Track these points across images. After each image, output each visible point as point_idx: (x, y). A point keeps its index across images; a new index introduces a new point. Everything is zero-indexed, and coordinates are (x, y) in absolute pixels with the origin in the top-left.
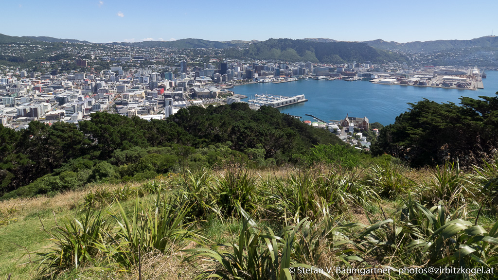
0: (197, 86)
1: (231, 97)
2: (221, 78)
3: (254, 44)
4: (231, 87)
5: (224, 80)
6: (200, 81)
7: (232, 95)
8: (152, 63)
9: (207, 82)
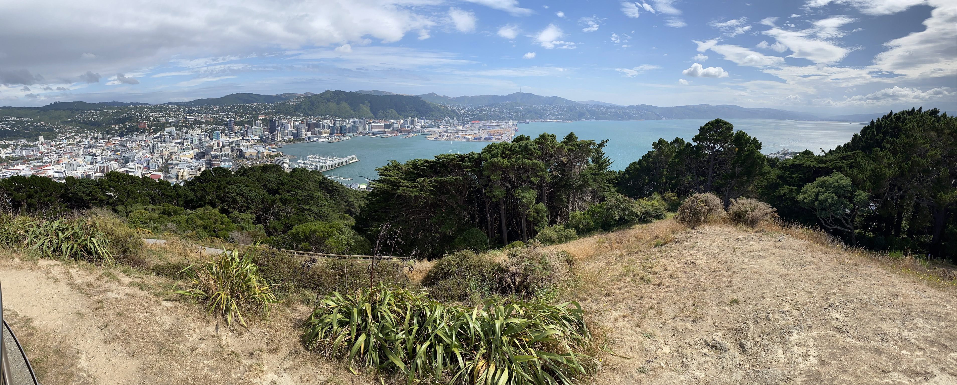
0: (244, 146)
1: (280, 158)
2: (270, 137)
3: (308, 97)
4: (280, 146)
5: (273, 139)
6: (248, 141)
7: (281, 156)
8: (201, 123)
9: (256, 141)
